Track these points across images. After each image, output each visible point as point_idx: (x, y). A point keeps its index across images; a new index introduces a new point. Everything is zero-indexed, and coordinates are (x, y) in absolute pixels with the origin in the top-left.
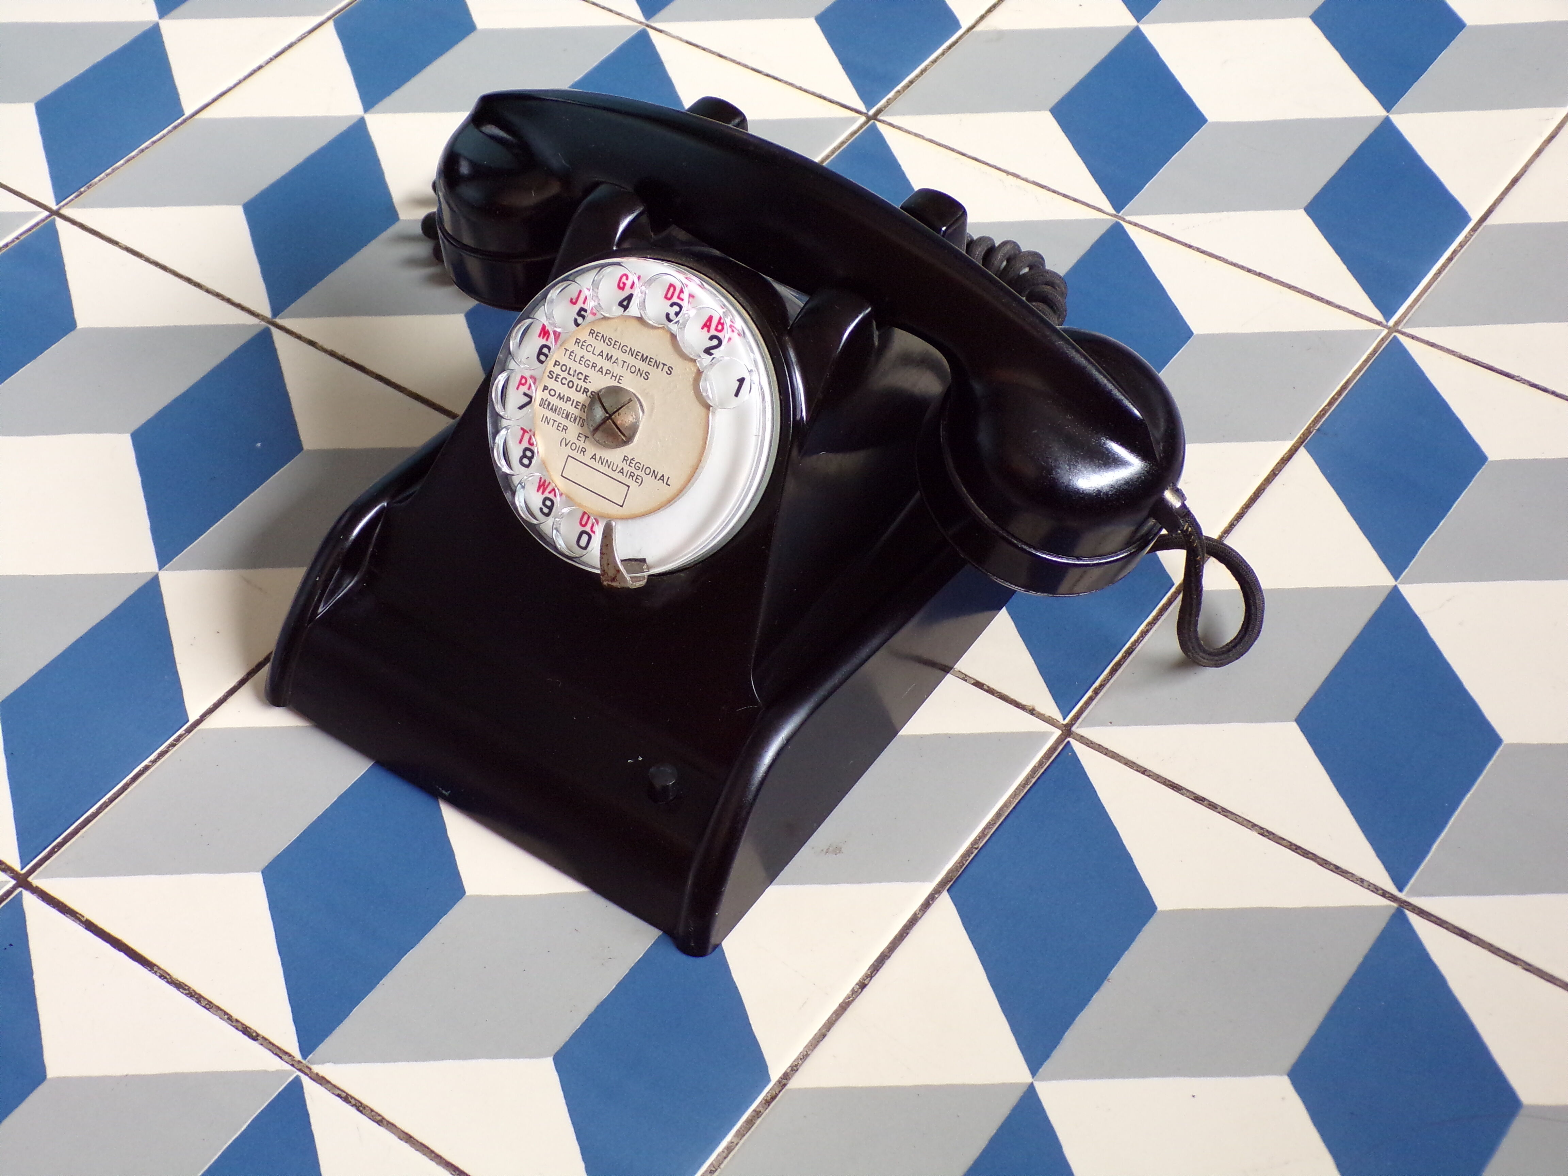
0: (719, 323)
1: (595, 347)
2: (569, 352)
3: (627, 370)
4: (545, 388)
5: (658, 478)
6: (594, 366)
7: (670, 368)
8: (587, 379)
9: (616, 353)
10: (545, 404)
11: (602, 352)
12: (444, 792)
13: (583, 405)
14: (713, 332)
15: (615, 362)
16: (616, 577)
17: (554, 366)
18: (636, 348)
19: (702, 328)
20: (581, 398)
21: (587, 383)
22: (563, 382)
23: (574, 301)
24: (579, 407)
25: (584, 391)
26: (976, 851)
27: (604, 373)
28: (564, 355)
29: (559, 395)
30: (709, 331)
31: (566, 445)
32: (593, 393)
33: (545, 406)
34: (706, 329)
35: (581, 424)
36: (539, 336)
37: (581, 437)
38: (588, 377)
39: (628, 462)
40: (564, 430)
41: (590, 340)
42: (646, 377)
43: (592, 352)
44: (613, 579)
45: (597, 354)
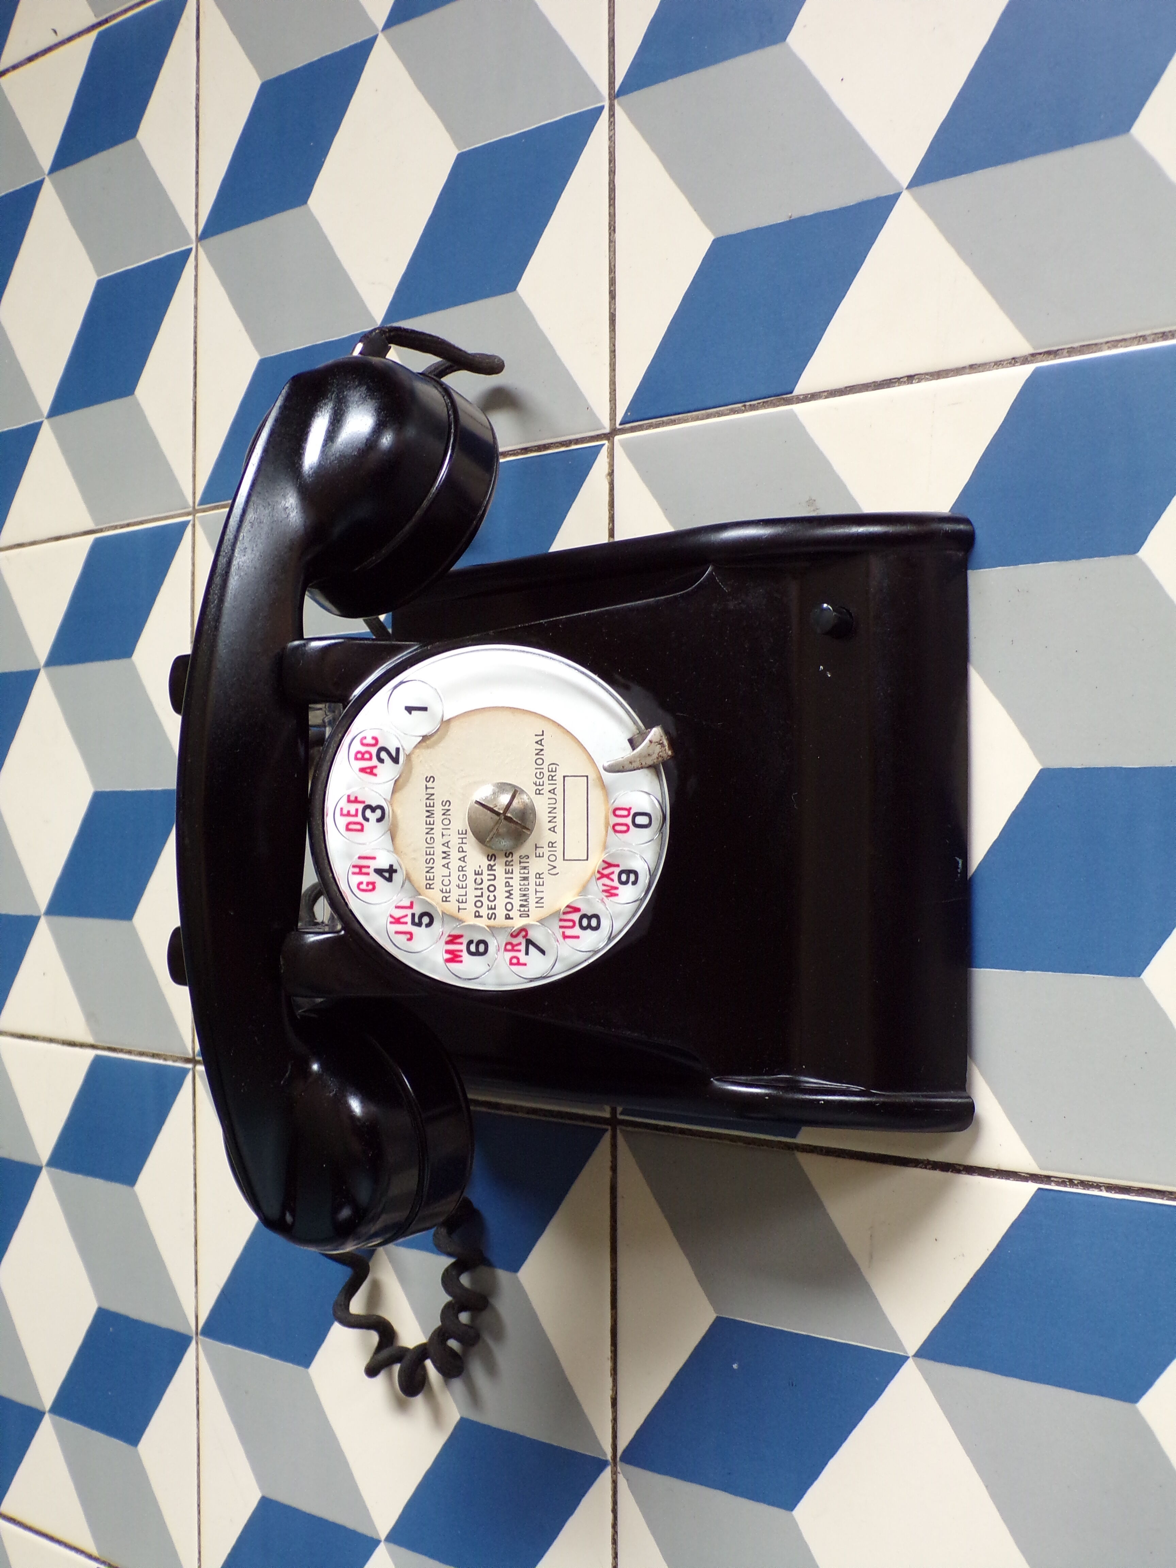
0: (363, 759)
1: (443, 876)
2: (460, 904)
3: (450, 829)
4: (508, 917)
5: (541, 747)
6: (462, 869)
7: (427, 780)
8: (478, 871)
9: (439, 849)
10: (524, 911)
11: (444, 866)
12: (960, 865)
13: (506, 865)
14: (375, 762)
15: (448, 847)
16: (657, 742)
17: (482, 917)
18: (424, 828)
19: (375, 775)
20: (500, 869)
21: (482, 870)
22: (493, 898)
23: (409, 936)
24: (510, 868)
25: (492, 870)
26: (748, 404)
27: (463, 854)
28: (466, 909)
29: (508, 897)
30: (376, 767)
31: (555, 867)
32: (489, 858)
33: (526, 909)
34: (375, 771)
35: (526, 859)
36: (461, 962)
37: (539, 854)
38: (475, 871)
39: (540, 788)
40: (541, 876)
41: (437, 885)
42: (448, 803)
43: (449, 878)
44: (662, 744)
45: (449, 870)
